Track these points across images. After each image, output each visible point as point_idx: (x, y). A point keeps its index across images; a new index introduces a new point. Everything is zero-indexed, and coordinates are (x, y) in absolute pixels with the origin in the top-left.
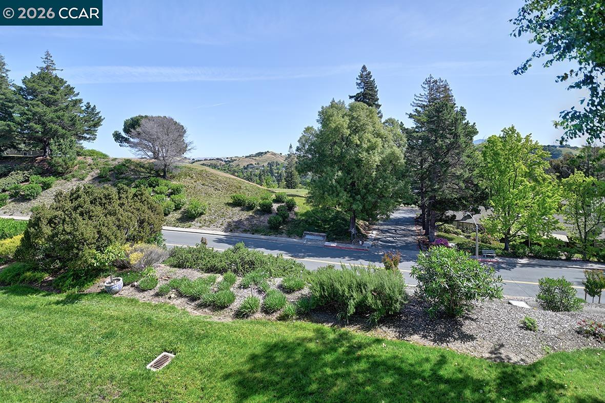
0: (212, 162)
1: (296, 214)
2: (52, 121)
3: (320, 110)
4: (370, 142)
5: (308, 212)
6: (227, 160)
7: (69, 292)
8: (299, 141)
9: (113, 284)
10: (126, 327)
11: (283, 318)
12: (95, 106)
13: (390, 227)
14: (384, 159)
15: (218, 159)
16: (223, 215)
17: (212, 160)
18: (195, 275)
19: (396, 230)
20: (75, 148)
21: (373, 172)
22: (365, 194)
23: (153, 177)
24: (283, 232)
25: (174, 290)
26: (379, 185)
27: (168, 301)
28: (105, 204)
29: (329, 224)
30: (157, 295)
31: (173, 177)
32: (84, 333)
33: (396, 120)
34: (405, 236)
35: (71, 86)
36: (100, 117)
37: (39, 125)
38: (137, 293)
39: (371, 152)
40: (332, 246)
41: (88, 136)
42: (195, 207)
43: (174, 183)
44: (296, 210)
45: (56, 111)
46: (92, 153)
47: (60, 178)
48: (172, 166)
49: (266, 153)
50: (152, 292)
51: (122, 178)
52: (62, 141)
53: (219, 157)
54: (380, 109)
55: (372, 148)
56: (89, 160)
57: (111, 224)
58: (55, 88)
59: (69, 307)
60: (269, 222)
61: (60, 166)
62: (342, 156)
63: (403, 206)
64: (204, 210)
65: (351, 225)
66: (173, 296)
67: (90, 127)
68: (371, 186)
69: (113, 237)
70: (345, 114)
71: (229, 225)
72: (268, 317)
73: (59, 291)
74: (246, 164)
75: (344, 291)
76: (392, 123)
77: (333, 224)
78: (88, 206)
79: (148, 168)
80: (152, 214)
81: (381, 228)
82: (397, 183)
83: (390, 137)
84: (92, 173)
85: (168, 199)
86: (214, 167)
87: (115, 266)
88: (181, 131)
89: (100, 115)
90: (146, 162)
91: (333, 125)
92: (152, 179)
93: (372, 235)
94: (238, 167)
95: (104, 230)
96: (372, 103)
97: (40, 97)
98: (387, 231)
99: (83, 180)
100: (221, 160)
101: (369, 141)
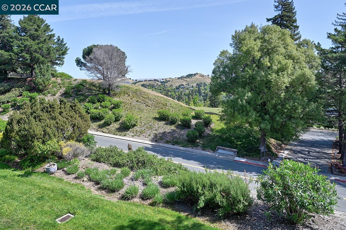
0: (150, 82)
1: (212, 130)
2: (35, 51)
3: (234, 34)
4: (281, 64)
5: (223, 129)
6: (162, 81)
7: (26, 170)
8: (214, 64)
9: (50, 167)
10: (52, 195)
11: (153, 204)
12: (63, 39)
13: (303, 148)
14: (294, 81)
15: (155, 80)
16: (151, 128)
17: (151, 80)
18: (104, 167)
19: (309, 152)
20: (50, 72)
21: (282, 93)
22: (274, 114)
23: (101, 94)
24: (198, 146)
25: (87, 176)
26: (287, 106)
27: (82, 182)
28: (50, 111)
29: (240, 141)
30: (76, 178)
31: (115, 95)
32: (28, 195)
33: (312, 41)
34: (318, 158)
35: (48, 24)
36: (67, 47)
37: (28, 54)
38: (65, 175)
39: (280, 74)
40: (242, 162)
41: (59, 62)
42: (130, 119)
43: (116, 100)
44: (212, 126)
45: (38, 44)
46: (62, 75)
47: (41, 93)
48: (114, 86)
49: (195, 75)
50: (74, 176)
51: (80, 95)
52: (42, 66)
53: (156, 78)
54: (298, 30)
55: (282, 69)
56: (59, 81)
57: (52, 126)
58: (38, 26)
59: (24, 179)
60: (188, 136)
61: (41, 84)
62: (253, 78)
63: (323, 128)
64: (136, 122)
65: (261, 143)
66: (85, 179)
67: (59, 55)
68: (279, 107)
69: (52, 135)
70: (258, 38)
71: (156, 135)
72: (143, 202)
73: (21, 169)
74: (178, 85)
75: (198, 189)
76: (307, 44)
77: (245, 141)
78: (39, 112)
79: (98, 87)
80: (81, 120)
81: (295, 148)
82: (308, 104)
83: (303, 58)
84: (61, 91)
85: (111, 112)
86: (152, 87)
87: (56, 156)
88: (122, 56)
89: (66, 46)
90: (97, 82)
91: (245, 49)
92: (100, 96)
93: (283, 154)
94: (171, 87)
95: (48, 129)
96: (289, 25)
97: (28, 34)
98: (300, 152)
99: (55, 95)
100: (158, 81)
101: (279, 63)
